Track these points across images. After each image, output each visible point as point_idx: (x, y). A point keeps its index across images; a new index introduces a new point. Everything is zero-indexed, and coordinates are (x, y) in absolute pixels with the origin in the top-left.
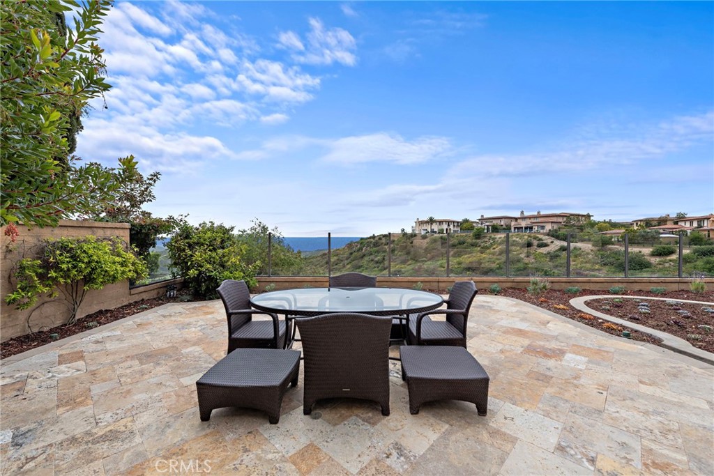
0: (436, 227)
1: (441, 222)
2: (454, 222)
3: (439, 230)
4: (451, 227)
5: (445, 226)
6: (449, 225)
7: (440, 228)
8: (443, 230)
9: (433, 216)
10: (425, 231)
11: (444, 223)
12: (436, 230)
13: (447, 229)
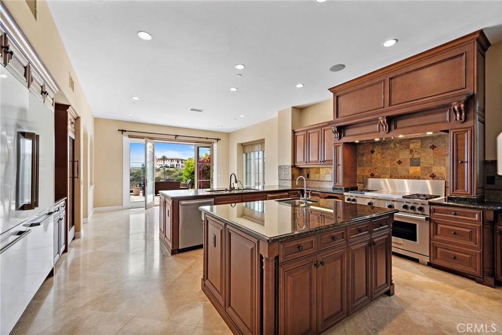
0: (168, 163)
1: (172, 160)
2: (182, 160)
3: (171, 165)
4: (180, 163)
5: (175, 163)
6: (178, 162)
7: (172, 163)
8: (174, 165)
9: (165, 156)
10: (160, 166)
11: (175, 160)
12: (169, 165)
13: (177, 165)
